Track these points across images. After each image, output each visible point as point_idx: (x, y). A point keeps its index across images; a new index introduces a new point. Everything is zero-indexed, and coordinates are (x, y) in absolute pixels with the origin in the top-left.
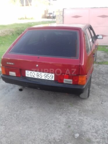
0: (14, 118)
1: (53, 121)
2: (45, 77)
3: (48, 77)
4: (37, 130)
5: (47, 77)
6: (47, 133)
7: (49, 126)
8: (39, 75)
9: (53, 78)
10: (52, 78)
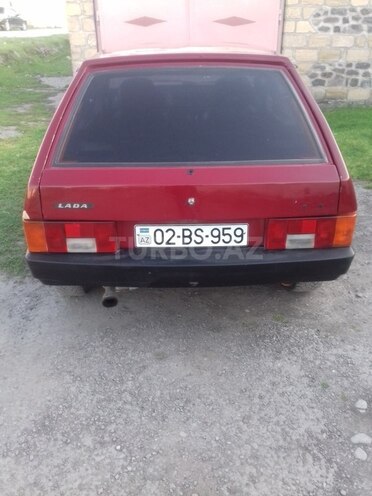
0: (128, 407)
1: (266, 381)
2: (216, 240)
3: (227, 238)
4: (241, 423)
5: (222, 237)
6: (277, 423)
7: (266, 400)
8: (190, 237)
9: (245, 237)
10: (239, 239)
